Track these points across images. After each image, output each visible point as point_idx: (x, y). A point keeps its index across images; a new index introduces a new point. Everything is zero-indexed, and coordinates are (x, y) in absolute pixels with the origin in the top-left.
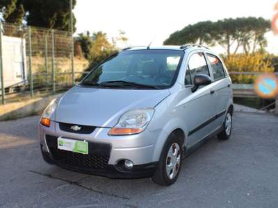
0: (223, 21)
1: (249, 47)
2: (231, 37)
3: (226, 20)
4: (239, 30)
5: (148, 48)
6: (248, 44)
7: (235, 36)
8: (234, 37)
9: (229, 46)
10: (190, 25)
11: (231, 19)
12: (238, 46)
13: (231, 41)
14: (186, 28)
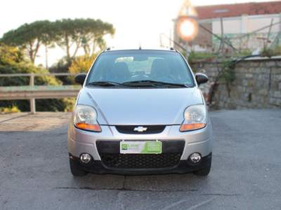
0: (62, 21)
1: (89, 50)
2: (70, 38)
3: (64, 20)
4: (78, 32)
5: (140, 48)
6: (88, 46)
7: (75, 38)
8: (73, 38)
9: (68, 48)
10: (26, 24)
11: (69, 19)
12: (78, 47)
13: (70, 43)
14: (22, 27)
